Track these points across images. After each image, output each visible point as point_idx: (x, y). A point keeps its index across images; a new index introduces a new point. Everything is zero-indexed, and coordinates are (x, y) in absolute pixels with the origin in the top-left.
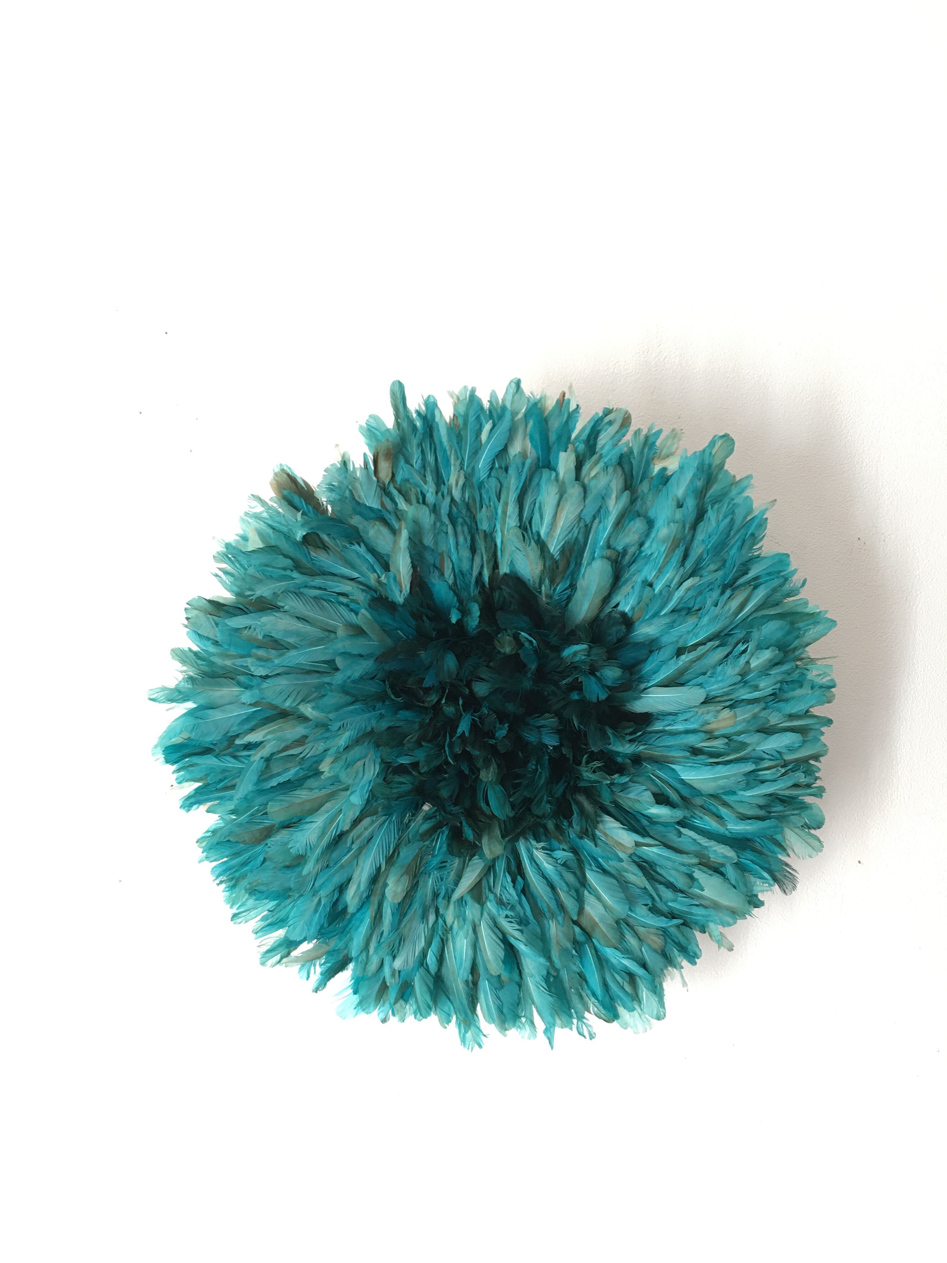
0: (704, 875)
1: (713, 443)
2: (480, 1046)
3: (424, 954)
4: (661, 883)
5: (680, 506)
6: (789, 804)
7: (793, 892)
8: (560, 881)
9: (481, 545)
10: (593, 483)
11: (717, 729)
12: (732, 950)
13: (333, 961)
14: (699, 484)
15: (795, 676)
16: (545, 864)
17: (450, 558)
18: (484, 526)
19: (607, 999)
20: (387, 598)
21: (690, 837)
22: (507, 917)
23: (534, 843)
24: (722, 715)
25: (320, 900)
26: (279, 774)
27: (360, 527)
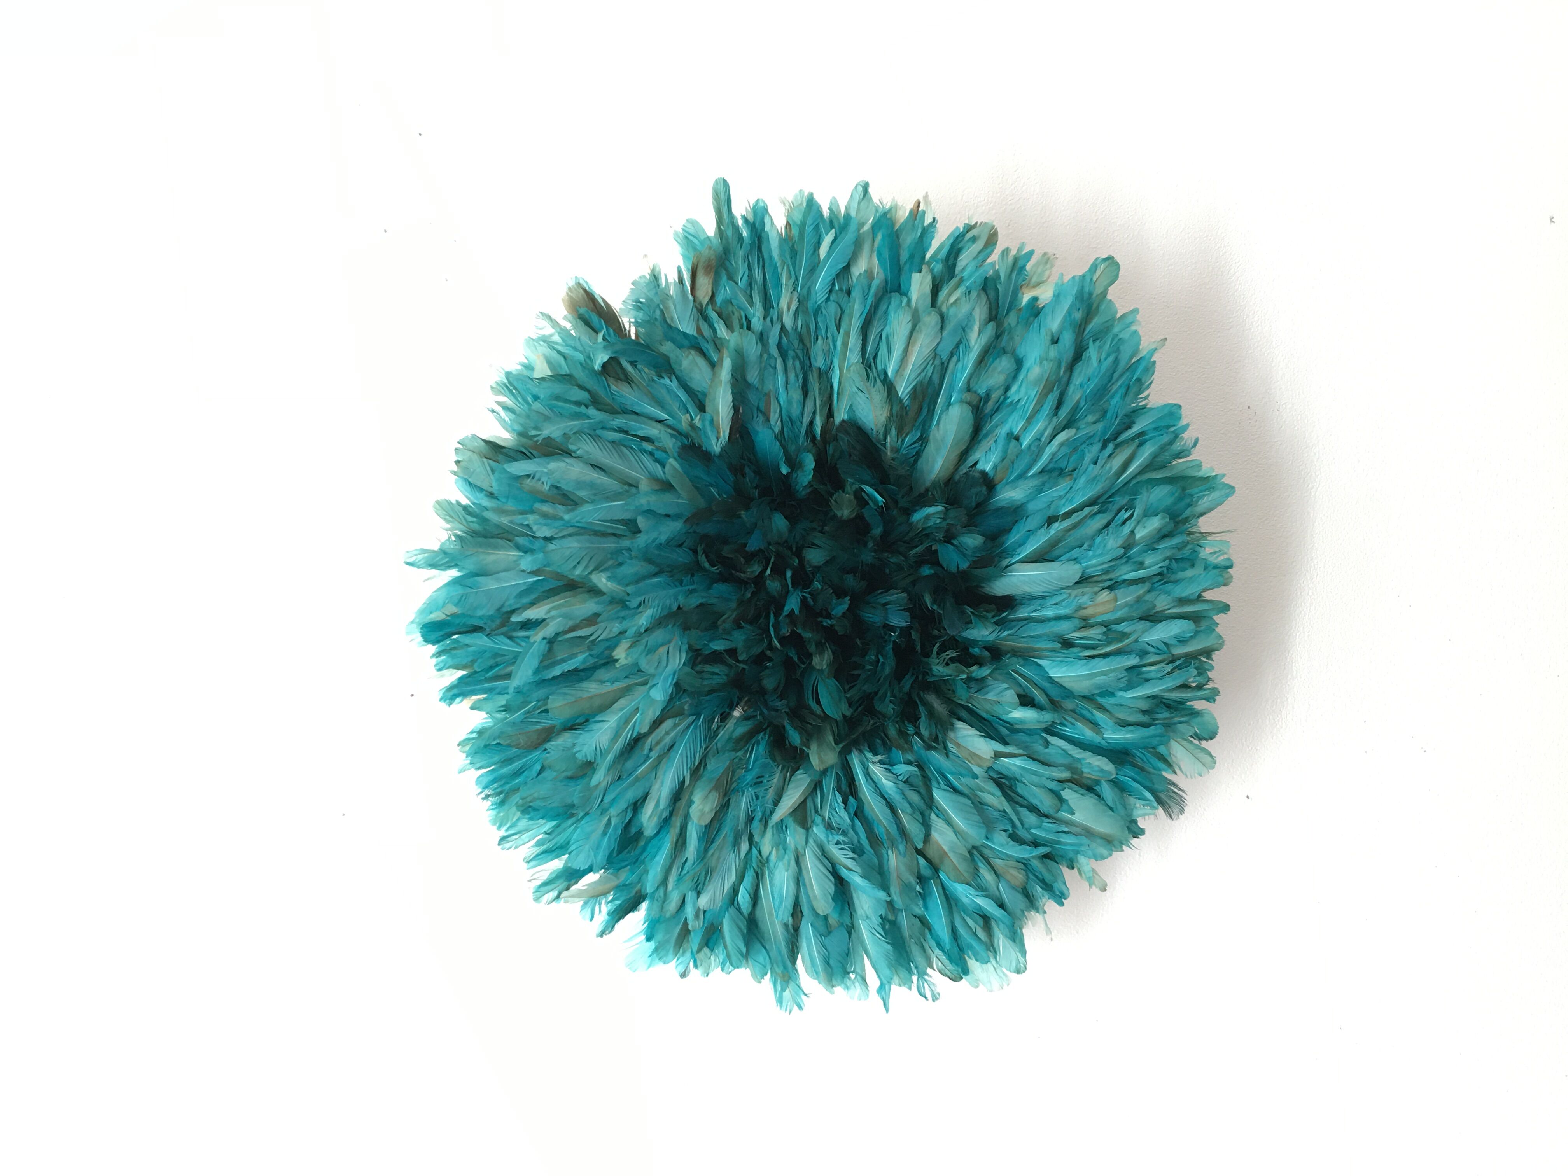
0: (1076, 795)
1: (1094, 267)
2: (800, 1007)
3: (735, 891)
4: (1022, 806)
5: (1055, 341)
6: (1176, 709)
7: (1180, 816)
8: (902, 801)
9: (815, 386)
10: (952, 311)
11: (1093, 616)
12: (1105, 890)
13: (623, 899)
14: (1078, 315)
15: (1187, 552)
16: (884, 781)
17: (777, 399)
18: (819, 362)
19: (956, 949)
20: (700, 447)
21: (1059, 747)
22: (838, 843)
23: (869, 755)
24: (1101, 597)
25: (610, 820)
26: (564, 661)
27: (672, 356)
